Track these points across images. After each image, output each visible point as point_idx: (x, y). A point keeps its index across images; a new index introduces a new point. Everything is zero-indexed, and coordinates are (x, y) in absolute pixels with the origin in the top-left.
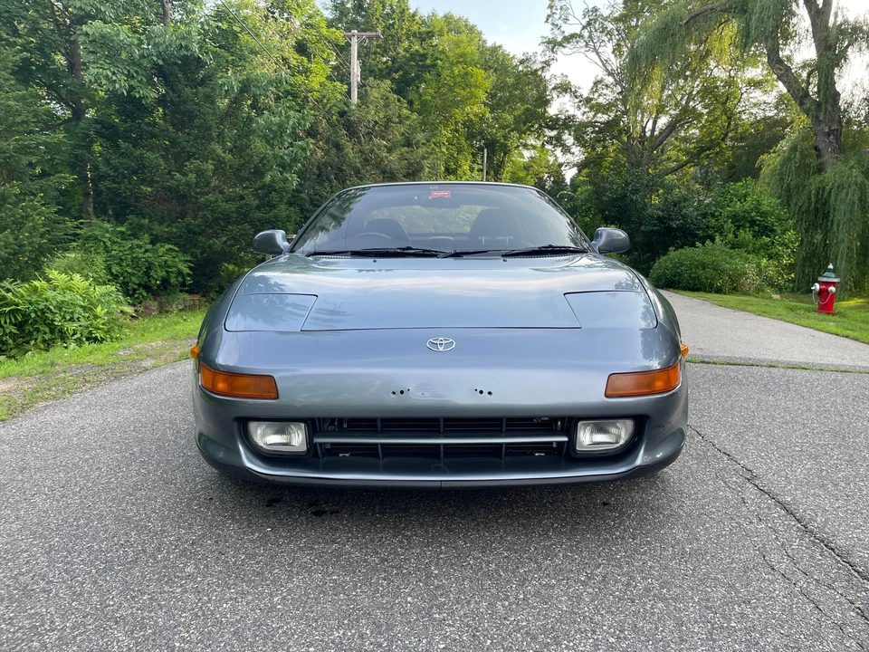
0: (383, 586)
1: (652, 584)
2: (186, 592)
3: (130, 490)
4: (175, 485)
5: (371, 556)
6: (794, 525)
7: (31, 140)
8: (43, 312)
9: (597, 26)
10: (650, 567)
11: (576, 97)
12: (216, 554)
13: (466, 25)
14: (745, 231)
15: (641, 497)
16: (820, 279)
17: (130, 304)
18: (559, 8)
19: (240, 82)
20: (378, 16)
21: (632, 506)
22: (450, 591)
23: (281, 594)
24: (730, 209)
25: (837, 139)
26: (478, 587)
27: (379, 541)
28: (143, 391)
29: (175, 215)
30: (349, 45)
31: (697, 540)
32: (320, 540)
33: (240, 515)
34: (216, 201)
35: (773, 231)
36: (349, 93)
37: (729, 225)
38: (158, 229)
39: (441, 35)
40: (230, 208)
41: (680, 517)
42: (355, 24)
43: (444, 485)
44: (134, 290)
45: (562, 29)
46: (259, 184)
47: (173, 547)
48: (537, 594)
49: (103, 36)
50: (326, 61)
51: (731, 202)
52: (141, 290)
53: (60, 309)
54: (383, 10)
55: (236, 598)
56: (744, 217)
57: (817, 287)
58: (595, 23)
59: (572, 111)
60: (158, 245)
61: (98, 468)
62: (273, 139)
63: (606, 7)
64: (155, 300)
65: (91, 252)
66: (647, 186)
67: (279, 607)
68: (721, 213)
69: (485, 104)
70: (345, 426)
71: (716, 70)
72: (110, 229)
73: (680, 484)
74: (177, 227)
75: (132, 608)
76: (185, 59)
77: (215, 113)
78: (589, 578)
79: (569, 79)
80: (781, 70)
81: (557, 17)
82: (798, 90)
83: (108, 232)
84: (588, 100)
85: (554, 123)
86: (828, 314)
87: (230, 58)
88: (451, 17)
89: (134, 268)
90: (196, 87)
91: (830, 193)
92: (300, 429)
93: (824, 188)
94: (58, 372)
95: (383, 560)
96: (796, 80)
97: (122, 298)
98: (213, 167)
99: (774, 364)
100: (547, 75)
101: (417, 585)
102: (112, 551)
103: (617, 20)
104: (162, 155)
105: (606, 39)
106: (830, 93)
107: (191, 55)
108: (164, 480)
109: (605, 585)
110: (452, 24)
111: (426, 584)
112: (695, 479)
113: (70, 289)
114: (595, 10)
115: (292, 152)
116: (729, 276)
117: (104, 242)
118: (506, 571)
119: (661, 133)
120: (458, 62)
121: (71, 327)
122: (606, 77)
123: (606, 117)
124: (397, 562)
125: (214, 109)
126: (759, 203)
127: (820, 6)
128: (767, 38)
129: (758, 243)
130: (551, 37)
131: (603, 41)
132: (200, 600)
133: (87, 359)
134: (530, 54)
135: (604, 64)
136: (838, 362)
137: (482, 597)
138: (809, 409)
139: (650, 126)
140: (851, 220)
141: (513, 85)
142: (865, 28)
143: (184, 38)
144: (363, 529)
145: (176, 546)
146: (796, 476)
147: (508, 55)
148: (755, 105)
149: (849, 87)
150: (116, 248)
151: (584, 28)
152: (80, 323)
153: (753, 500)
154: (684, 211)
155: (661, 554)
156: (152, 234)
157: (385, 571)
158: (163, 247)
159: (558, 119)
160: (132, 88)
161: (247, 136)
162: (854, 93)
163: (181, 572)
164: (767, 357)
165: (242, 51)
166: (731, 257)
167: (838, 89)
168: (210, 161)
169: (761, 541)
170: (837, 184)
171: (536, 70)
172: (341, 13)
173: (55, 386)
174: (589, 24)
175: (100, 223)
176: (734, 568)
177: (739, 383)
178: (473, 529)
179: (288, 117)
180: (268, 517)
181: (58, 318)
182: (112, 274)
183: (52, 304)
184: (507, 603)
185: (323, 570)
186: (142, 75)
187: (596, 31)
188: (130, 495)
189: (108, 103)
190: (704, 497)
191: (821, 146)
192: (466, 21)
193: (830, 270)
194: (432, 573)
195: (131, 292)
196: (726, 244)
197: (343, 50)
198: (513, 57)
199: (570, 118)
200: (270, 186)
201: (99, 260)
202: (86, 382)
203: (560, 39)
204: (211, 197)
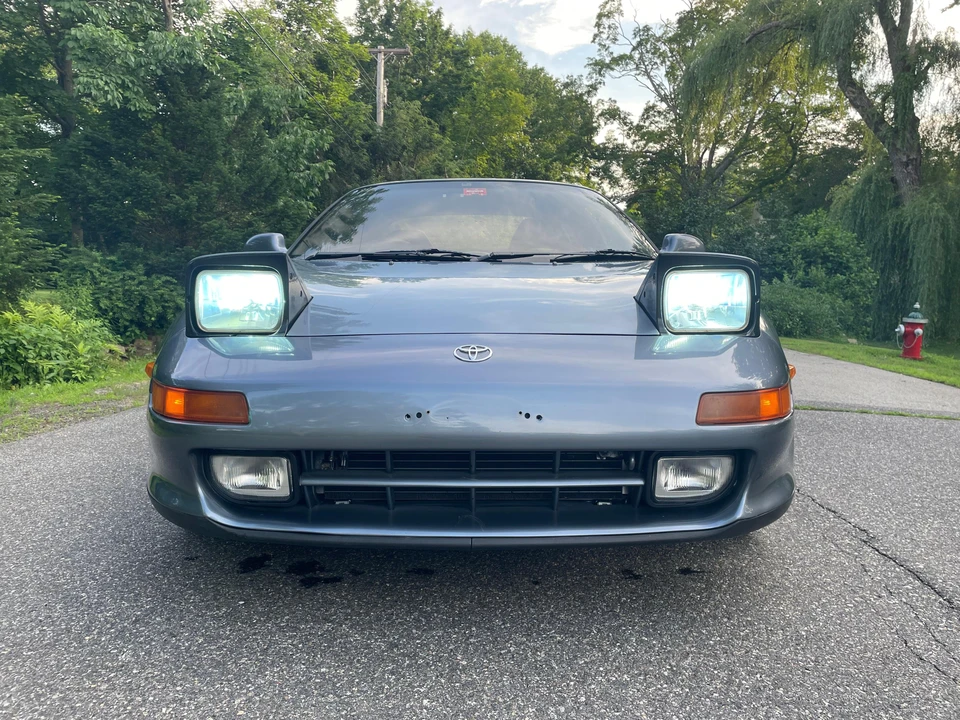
0: (389, 683)
1: (763, 681)
2: (114, 689)
3: (68, 550)
4: (128, 543)
5: (376, 640)
6: (935, 600)
7: (8, 153)
8: (15, 347)
9: (648, 46)
10: (757, 658)
11: (625, 124)
12: (165, 636)
13: (505, 46)
14: (817, 268)
15: (731, 564)
16: (906, 320)
17: (120, 343)
18: (606, 26)
19: (250, 96)
20: (407, 33)
21: (722, 574)
22: (483, 690)
23: (245, 694)
24: (799, 243)
25: (916, 169)
26: (522, 685)
27: (387, 619)
28: (111, 433)
29: (174, 243)
30: (374, 62)
31: (814, 620)
32: (309, 618)
33: (206, 584)
34: (221, 227)
35: (848, 268)
36: (374, 115)
37: (799, 261)
38: (154, 258)
39: (477, 55)
40: (236, 236)
41: (787, 589)
42: (381, 40)
43: (476, 543)
44: (126, 328)
45: (611, 50)
46: (269, 209)
47: (109, 626)
48: (605, 695)
49: (94, 41)
50: (349, 79)
51: (801, 236)
52: (134, 327)
53: (35, 345)
54: (414, 26)
55: (181, 700)
56: (815, 253)
57: (902, 328)
58: (647, 43)
59: (621, 139)
60: (154, 276)
61: (35, 522)
62: (287, 160)
63: (659, 26)
64: (150, 339)
65: (76, 283)
66: (706, 217)
67: (241, 713)
68: (789, 248)
69: (525, 132)
70: (344, 463)
71: (779, 96)
72: (99, 258)
73: (779, 546)
74: (175, 257)
75: (33, 712)
76: (188, 68)
77: (220, 129)
78: (675, 673)
79: (618, 105)
80: (854, 93)
81: (604, 36)
82: (873, 115)
83: (96, 261)
84: (639, 128)
85: (601, 153)
86: (915, 359)
87: (240, 71)
88: (489, 37)
89: (125, 303)
90: (200, 101)
91: (908, 229)
92: (282, 466)
93: (902, 223)
94: (18, 413)
95: (392, 646)
96: (870, 103)
97: (111, 336)
98: (217, 189)
99: (866, 410)
100: (593, 101)
101: (437, 682)
102: (25, 630)
103: (671, 40)
104: (160, 175)
105: (658, 61)
106: (908, 120)
107: (195, 64)
108: (114, 538)
109: (697, 683)
110: (489, 44)
111: (450, 680)
112: (798, 541)
113: (48, 322)
114: (647, 29)
115: (309, 175)
116: (801, 318)
117: (92, 273)
118: (560, 662)
119: (718, 165)
120: (495, 85)
121: (46, 365)
122: (658, 103)
123: (658, 147)
124: (410, 648)
125: (220, 125)
126: (832, 238)
127: (897, 24)
128: (838, 57)
129: (832, 282)
130: (598, 58)
131: (656, 63)
132: (130, 702)
133: (57, 398)
134: (575, 77)
135: (656, 89)
136: (939, 408)
137: (528, 699)
138: (919, 459)
139: (706, 156)
140: (933, 258)
141: (556, 110)
142: (946, 47)
143: (187, 45)
144: (367, 603)
145: (112, 625)
146: (923, 537)
147: (551, 78)
148: (823, 133)
149: (929, 113)
150: (105, 279)
151: (634, 49)
152: (58, 362)
153: (876, 567)
154: (748, 245)
155: (769, 639)
156: (147, 264)
157: (393, 661)
158: (159, 278)
159: (606, 148)
160: (126, 100)
161: (257, 156)
162: (934, 118)
163: (112, 661)
164: (857, 402)
165: (254, 63)
166: (802, 297)
167: (917, 115)
168: (214, 183)
169: (898, 621)
170: (916, 219)
171: (582, 95)
172: (367, 29)
173: (9, 427)
174: (640, 44)
175: (88, 251)
176: (870, 658)
177: (829, 428)
178: (514, 604)
179: (305, 136)
180: (242, 586)
181: (31, 354)
182: (100, 309)
183: (25, 338)
184: (562, 709)
185: (308, 660)
186: (140, 86)
187: (647, 52)
188: (67, 556)
189: (101, 119)
190: (813, 563)
191: (899, 177)
192: (505, 41)
193: (916, 310)
194: (458, 664)
195: (122, 330)
196: (796, 282)
197: (368, 67)
198: (557, 81)
199: (620, 147)
200: (283, 211)
201: (85, 292)
202: (48, 423)
203: (607, 61)
204: (215, 223)
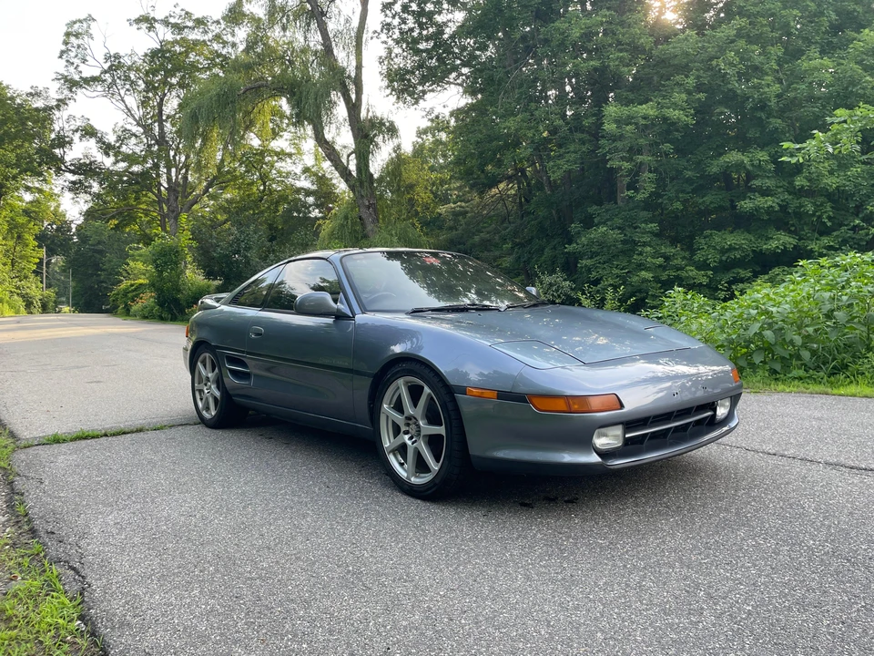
9: (119, 72)
11: (103, 143)
18: (75, 45)
25: (375, 211)
45: (80, 69)
58: (118, 69)
79: (93, 123)
80: (328, 149)
81: (73, 54)
114: (117, 56)
122: (135, 127)
127: (353, 101)
130: (66, 74)
131: (128, 90)
134: (40, 88)
151: (105, 72)
174: (111, 69)
187: (119, 78)
191: (364, 216)
203: (77, 79)
